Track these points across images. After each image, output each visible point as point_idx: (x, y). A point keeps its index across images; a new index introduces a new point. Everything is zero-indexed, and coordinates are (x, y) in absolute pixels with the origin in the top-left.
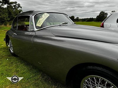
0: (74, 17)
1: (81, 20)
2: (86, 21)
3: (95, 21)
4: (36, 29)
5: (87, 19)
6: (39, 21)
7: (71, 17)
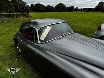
0: (74, 7)
1: (80, 10)
2: (85, 11)
3: (93, 11)
4: (39, 42)
5: (86, 9)
6: (42, 35)
7: (71, 7)
